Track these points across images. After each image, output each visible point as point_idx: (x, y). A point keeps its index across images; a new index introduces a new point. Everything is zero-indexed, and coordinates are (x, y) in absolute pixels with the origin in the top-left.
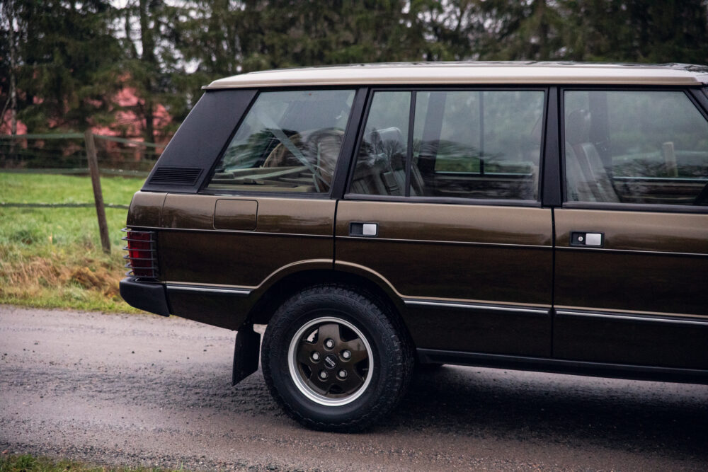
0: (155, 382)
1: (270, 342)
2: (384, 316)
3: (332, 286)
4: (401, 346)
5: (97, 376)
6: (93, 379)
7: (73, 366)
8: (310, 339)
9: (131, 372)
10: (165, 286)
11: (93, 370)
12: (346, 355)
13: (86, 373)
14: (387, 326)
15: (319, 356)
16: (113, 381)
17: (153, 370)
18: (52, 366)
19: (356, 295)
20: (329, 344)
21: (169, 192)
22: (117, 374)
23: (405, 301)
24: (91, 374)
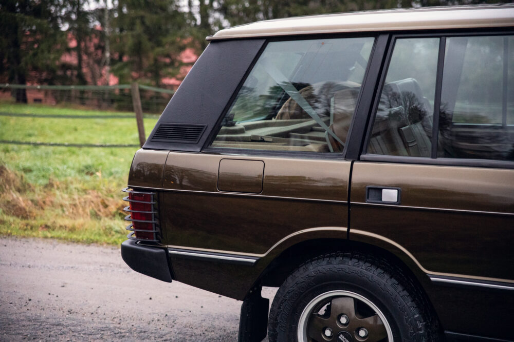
0: (164, 338)
1: (278, 315)
2: (405, 293)
3: (347, 256)
4: (426, 327)
5: (110, 329)
6: (105, 333)
7: (89, 314)
8: (322, 312)
9: (144, 325)
10: (166, 250)
11: (107, 321)
12: (362, 333)
13: (100, 326)
14: (410, 303)
15: (332, 332)
16: (124, 336)
17: (166, 322)
18: (70, 316)
19: (373, 269)
20: (343, 320)
21: (171, 151)
22: (129, 326)
23: (432, 278)
24: (104, 326)
